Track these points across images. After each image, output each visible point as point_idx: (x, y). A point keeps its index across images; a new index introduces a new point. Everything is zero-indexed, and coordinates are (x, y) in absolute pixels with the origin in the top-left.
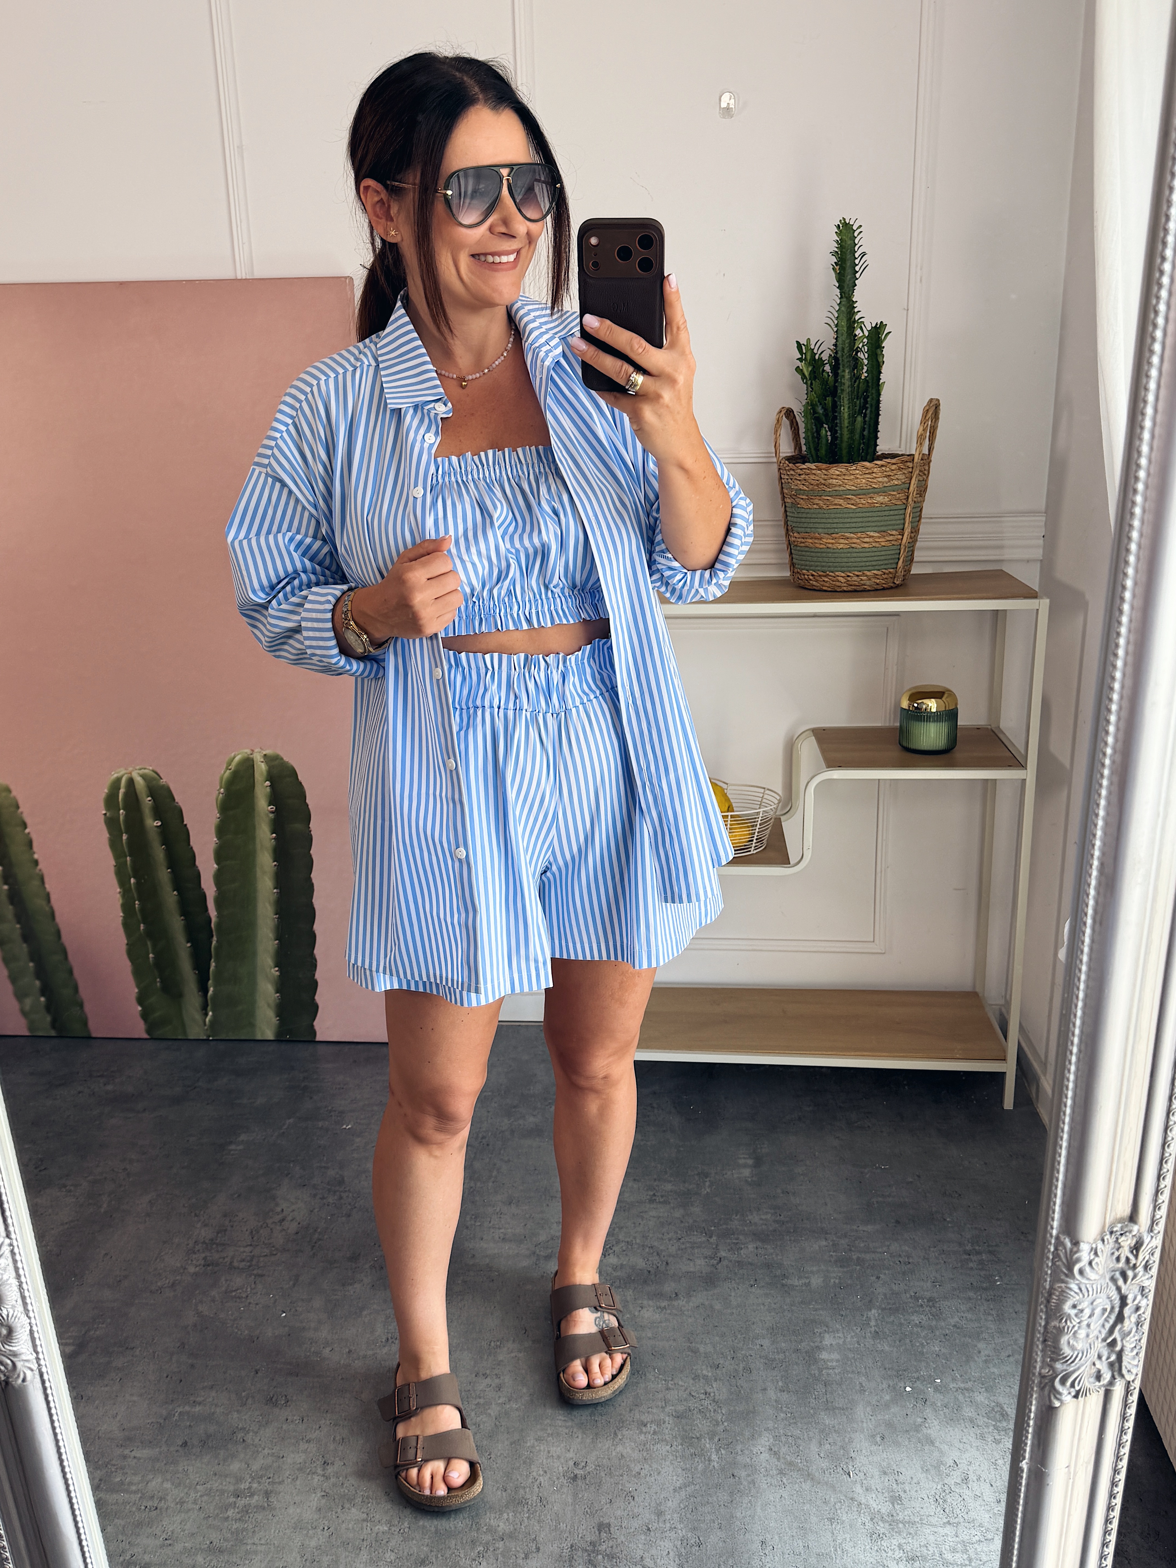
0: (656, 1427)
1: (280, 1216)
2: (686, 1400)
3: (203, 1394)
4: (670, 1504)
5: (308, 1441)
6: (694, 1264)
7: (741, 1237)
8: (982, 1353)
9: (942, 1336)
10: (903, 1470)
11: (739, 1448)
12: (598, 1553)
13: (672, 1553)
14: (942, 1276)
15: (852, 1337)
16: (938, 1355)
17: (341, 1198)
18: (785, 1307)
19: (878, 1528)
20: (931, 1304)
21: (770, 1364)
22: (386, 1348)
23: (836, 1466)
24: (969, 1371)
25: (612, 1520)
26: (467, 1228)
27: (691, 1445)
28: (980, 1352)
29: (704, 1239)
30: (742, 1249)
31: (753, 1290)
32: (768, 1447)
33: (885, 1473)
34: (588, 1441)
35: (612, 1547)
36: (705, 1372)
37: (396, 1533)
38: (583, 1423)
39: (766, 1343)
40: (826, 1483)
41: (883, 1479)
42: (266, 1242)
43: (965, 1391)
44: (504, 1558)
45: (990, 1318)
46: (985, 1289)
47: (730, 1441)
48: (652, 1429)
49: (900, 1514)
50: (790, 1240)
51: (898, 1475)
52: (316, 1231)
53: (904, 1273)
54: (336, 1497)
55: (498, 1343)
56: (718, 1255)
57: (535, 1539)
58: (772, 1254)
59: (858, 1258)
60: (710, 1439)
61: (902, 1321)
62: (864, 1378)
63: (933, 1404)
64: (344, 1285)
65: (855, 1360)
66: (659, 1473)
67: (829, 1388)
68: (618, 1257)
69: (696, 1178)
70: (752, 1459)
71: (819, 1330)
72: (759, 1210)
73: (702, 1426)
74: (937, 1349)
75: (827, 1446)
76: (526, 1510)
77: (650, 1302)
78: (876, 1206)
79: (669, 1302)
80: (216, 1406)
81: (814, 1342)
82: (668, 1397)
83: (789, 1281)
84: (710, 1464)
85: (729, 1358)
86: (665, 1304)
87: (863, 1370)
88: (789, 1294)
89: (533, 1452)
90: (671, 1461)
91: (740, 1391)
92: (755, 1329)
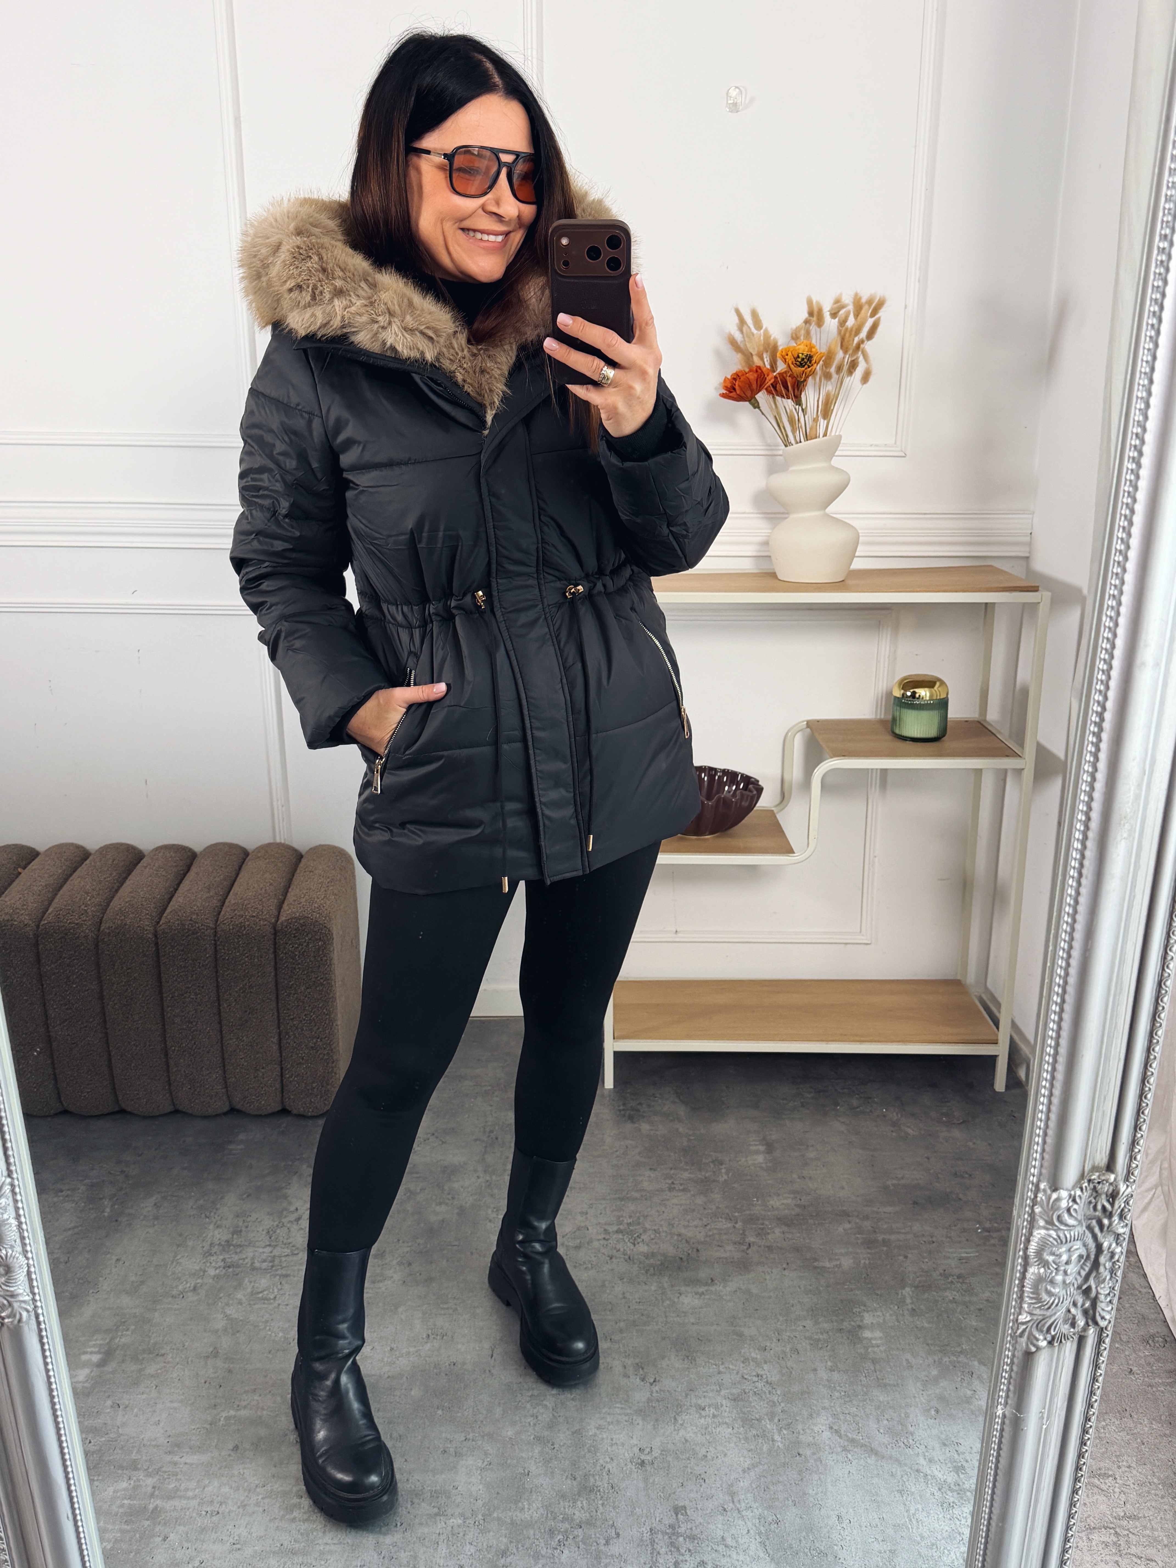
0: (714, 1411)
1: (295, 1215)
2: (739, 1382)
4: (742, 1484)
6: (725, 1251)
7: (767, 1222)
10: (960, 1440)
11: (800, 1427)
12: (678, 1535)
13: (751, 1531)
14: (967, 1254)
15: (891, 1315)
16: (976, 1329)
18: (821, 1289)
19: (946, 1496)
20: (961, 1280)
21: (816, 1344)
22: (429, 1345)
23: (896, 1441)
25: (687, 1503)
26: (490, 1221)
27: (752, 1426)
29: (730, 1225)
30: (769, 1234)
31: (787, 1273)
32: (828, 1426)
33: (944, 1444)
34: (650, 1427)
35: (691, 1529)
36: (753, 1355)
37: (472, 1525)
38: (641, 1411)
39: (809, 1323)
40: (891, 1457)
41: (943, 1450)
42: (285, 1241)
44: (585, 1544)
47: (790, 1421)
48: (711, 1413)
49: (965, 1482)
50: (815, 1224)
51: (957, 1445)
53: (930, 1252)
56: (746, 1240)
57: (613, 1525)
58: (799, 1238)
59: (884, 1239)
60: (770, 1420)
61: (937, 1298)
62: (909, 1355)
63: (979, 1376)
65: (898, 1337)
66: (725, 1455)
67: (878, 1367)
68: (648, 1245)
69: (712, 1165)
70: (814, 1438)
71: (858, 1310)
72: (779, 1195)
73: (759, 1407)
74: (974, 1323)
75: (885, 1422)
76: (599, 1497)
77: (689, 1289)
78: (892, 1188)
79: (706, 1288)
80: (263, 1409)
81: (855, 1322)
82: (721, 1380)
83: (821, 1263)
84: (773, 1444)
85: (775, 1340)
86: (702, 1289)
87: (907, 1347)
88: (823, 1275)
89: (596, 1441)
90: (735, 1443)
91: (791, 1372)
92: (795, 1312)
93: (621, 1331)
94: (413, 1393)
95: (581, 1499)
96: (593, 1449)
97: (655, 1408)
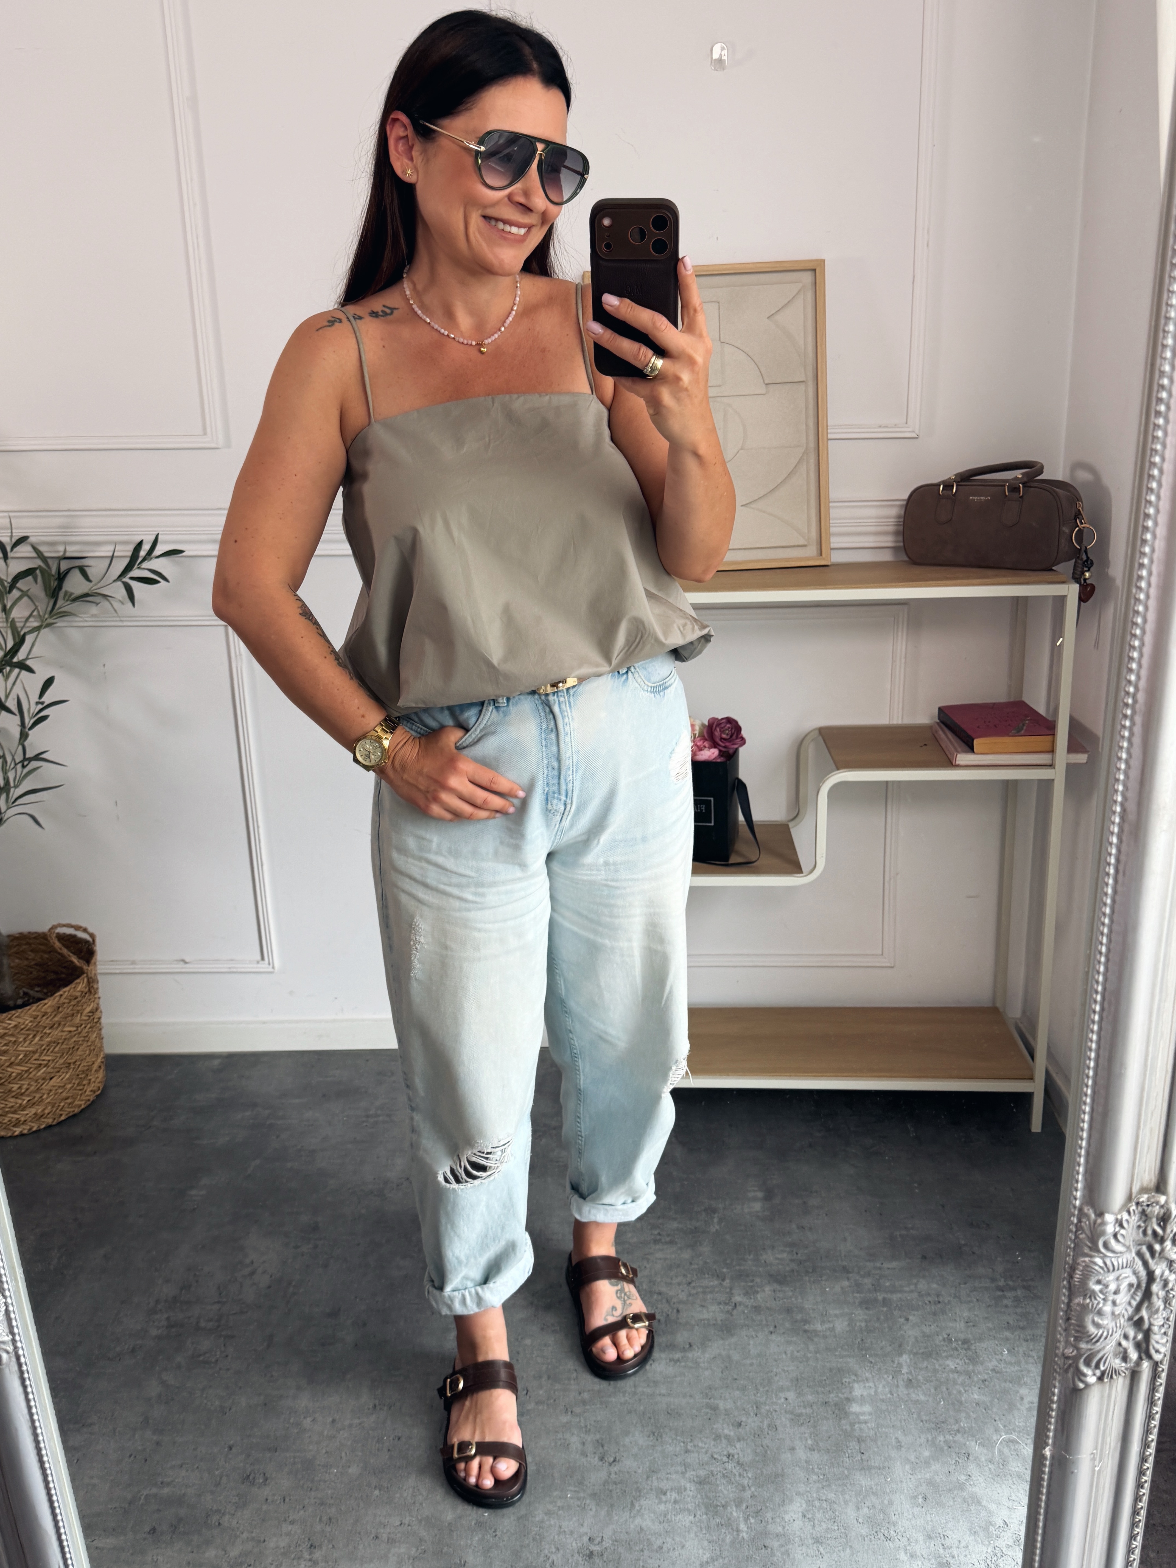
0: (676, 1495)
1: (250, 1269)
2: (707, 1464)
3: (172, 1474)
5: (292, 1523)
6: (708, 1312)
7: (756, 1279)
8: (1026, 1401)
9: (981, 1382)
10: (949, 1533)
11: (769, 1515)
14: (976, 1316)
15: (884, 1386)
16: (977, 1404)
18: (809, 1355)
20: (966, 1346)
21: (796, 1419)
22: (374, 1416)
23: (876, 1532)
24: (1013, 1420)
27: (716, 1513)
28: (1022, 1399)
29: (716, 1282)
30: (757, 1292)
31: (773, 1337)
32: (800, 1514)
33: (930, 1537)
34: (603, 1513)
36: (726, 1431)
38: (595, 1494)
39: (791, 1395)
40: (867, 1551)
41: (928, 1544)
42: (235, 1298)
46: (1023, 1328)
47: (759, 1508)
48: (673, 1497)
50: (810, 1281)
51: (944, 1539)
52: (289, 1284)
53: (935, 1314)
56: (733, 1300)
58: (791, 1297)
59: (884, 1299)
60: (736, 1506)
61: (937, 1367)
62: (899, 1432)
63: (976, 1458)
65: (889, 1413)
66: (683, 1547)
67: (863, 1445)
69: (704, 1214)
70: (784, 1528)
71: (847, 1380)
72: (773, 1248)
73: (726, 1491)
74: (976, 1396)
75: (866, 1510)
78: (899, 1239)
79: (682, 1354)
80: (187, 1487)
81: (843, 1394)
82: (689, 1460)
83: (812, 1326)
84: (738, 1535)
85: (752, 1414)
86: (678, 1355)
87: (898, 1424)
88: (813, 1340)
89: (543, 1528)
90: (696, 1533)
91: (766, 1452)
92: (778, 1381)
93: (584, 1403)
94: (350, 1470)
96: (538, 1537)
97: (611, 1491)
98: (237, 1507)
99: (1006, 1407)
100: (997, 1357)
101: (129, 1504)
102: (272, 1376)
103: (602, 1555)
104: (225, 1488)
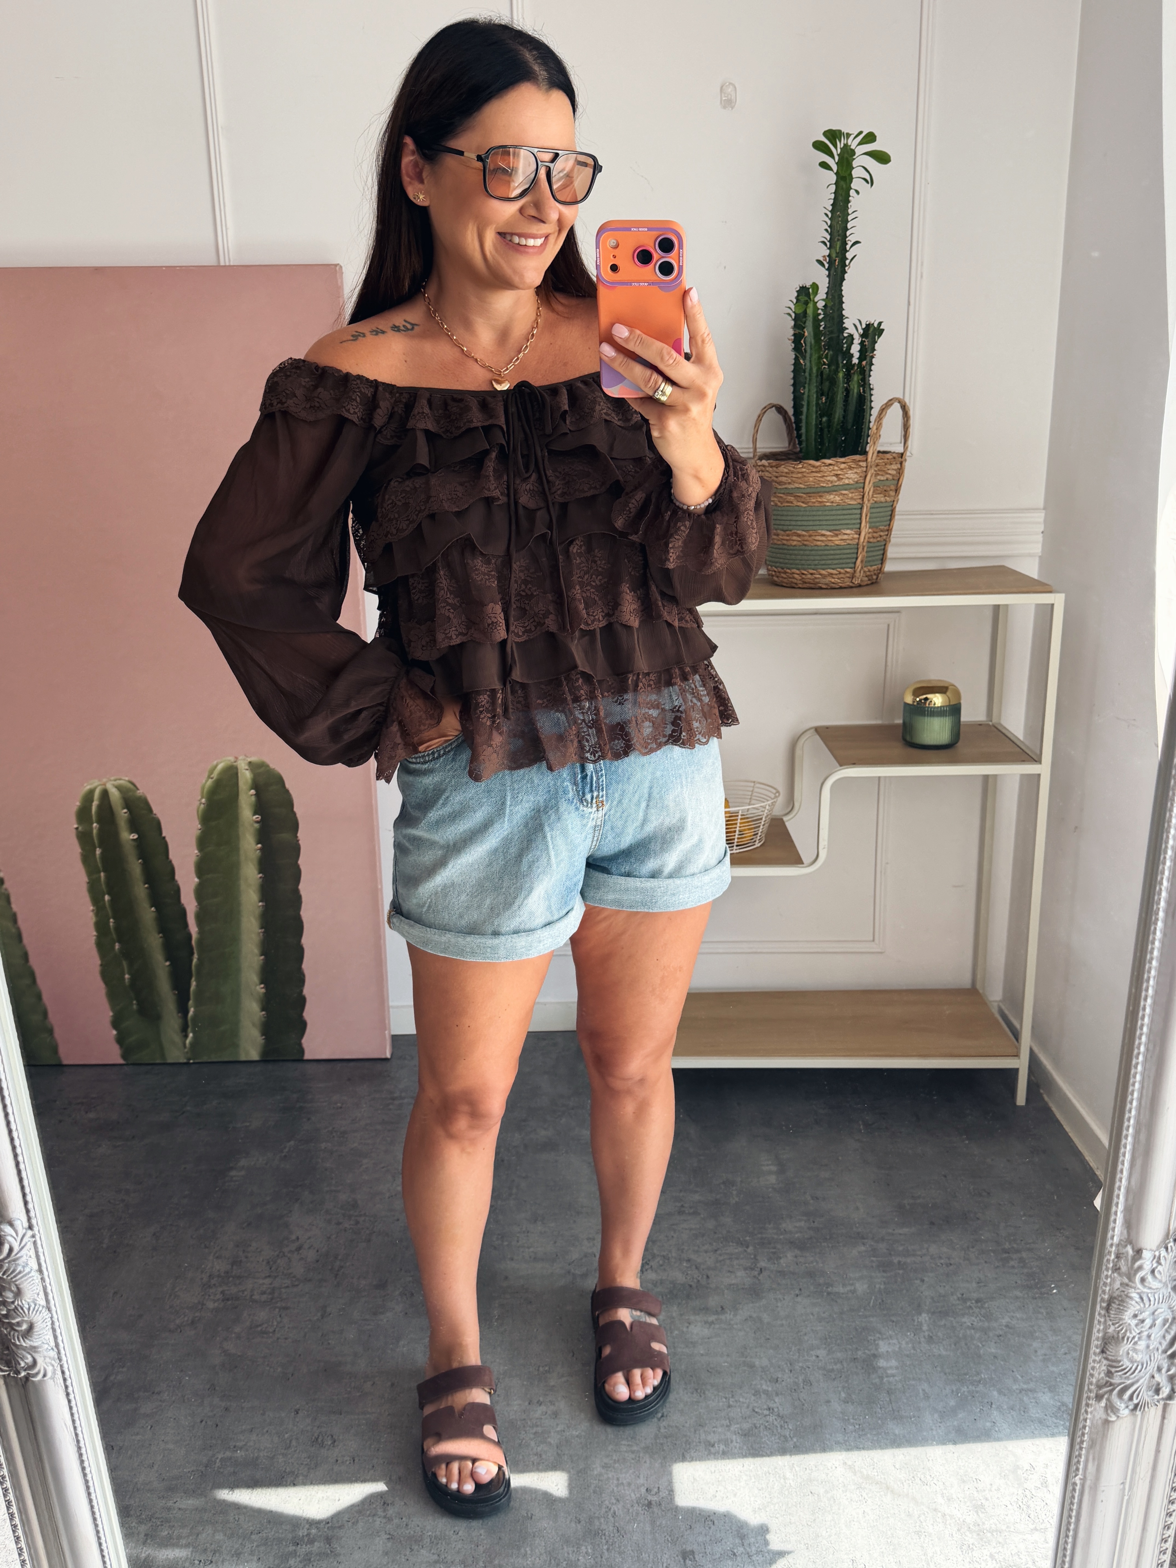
0: (724, 1447)
1: (297, 1244)
2: (750, 1417)
3: (243, 1438)
6: (735, 1277)
7: (778, 1246)
8: (1039, 1353)
9: (996, 1338)
10: (981, 1477)
14: (986, 1276)
15: (907, 1343)
16: (995, 1357)
17: (357, 1223)
18: (835, 1315)
19: (966, 1538)
20: (979, 1304)
21: (829, 1374)
23: (913, 1477)
24: (1029, 1371)
25: (695, 1547)
26: (495, 1248)
28: (1036, 1351)
29: (740, 1249)
30: (781, 1258)
31: (799, 1299)
33: (963, 1482)
34: (657, 1465)
36: (764, 1387)
38: (648, 1447)
39: (822, 1353)
40: (907, 1496)
41: (962, 1488)
42: (285, 1272)
43: (1029, 1393)
45: (1040, 1316)
46: (1031, 1287)
48: (721, 1449)
49: (986, 1522)
50: (829, 1247)
51: (977, 1482)
52: (336, 1258)
53: (947, 1275)
54: (402, 1539)
55: (547, 1368)
56: (758, 1265)
58: (812, 1262)
59: (899, 1262)
61: (955, 1324)
62: (926, 1385)
63: (999, 1407)
64: (375, 1314)
65: (914, 1366)
66: (735, 1495)
67: (893, 1397)
68: (656, 1271)
69: (722, 1186)
70: (827, 1474)
71: (873, 1338)
72: (791, 1217)
73: (771, 1443)
74: (993, 1351)
76: (604, 1541)
77: (697, 1317)
78: (908, 1208)
79: (716, 1316)
80: (259, 1450)
81: (869, 1350)
82: (731, 1414)
83: (834, 1289)
84: (785, 1483)
85: (787, 1371)
86: (712, 1318)
87: (924, 1376)
88: (836, 1302)
89: (601, 1481)
90: (746, 1481)
91: (803, 1405)
92: (808, 1340)
95: (587, 1544)
96: (598, 1489)
97: (662, 1444)
98: (309, 1469)
99: (1022, 1359)
100: (1008, 1314)
101: (206, 1467)
102: (329, 1344)
103: (660, 1504)
104: (295, 1451)
